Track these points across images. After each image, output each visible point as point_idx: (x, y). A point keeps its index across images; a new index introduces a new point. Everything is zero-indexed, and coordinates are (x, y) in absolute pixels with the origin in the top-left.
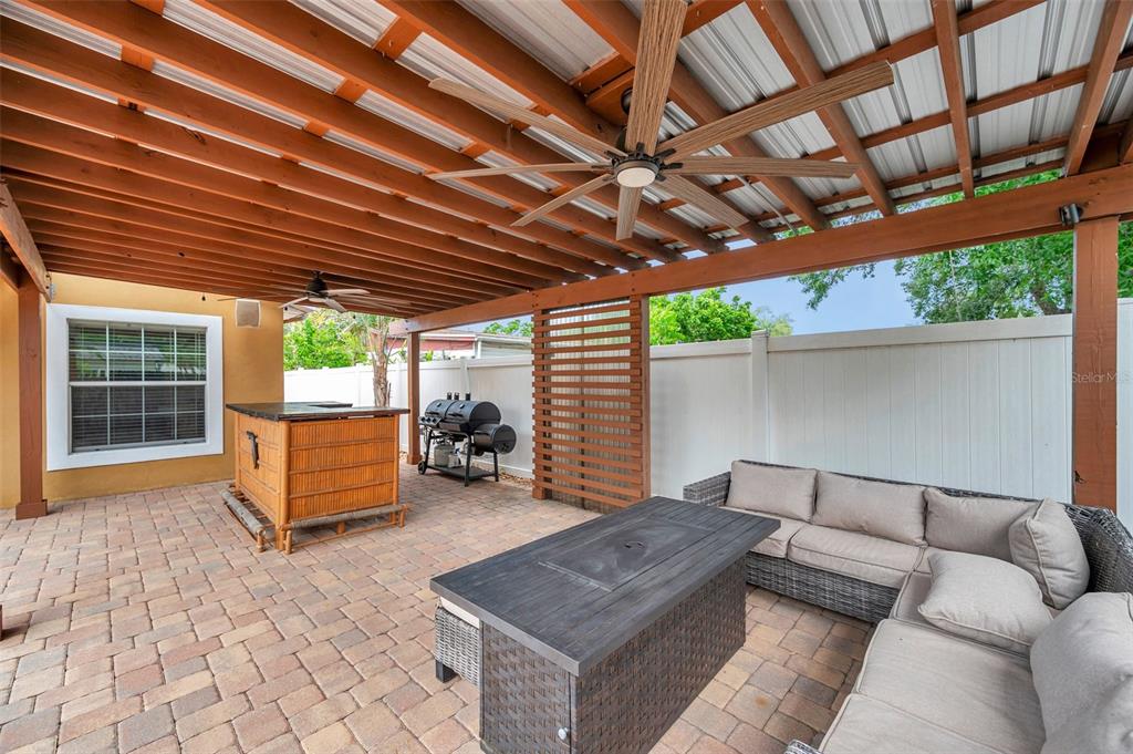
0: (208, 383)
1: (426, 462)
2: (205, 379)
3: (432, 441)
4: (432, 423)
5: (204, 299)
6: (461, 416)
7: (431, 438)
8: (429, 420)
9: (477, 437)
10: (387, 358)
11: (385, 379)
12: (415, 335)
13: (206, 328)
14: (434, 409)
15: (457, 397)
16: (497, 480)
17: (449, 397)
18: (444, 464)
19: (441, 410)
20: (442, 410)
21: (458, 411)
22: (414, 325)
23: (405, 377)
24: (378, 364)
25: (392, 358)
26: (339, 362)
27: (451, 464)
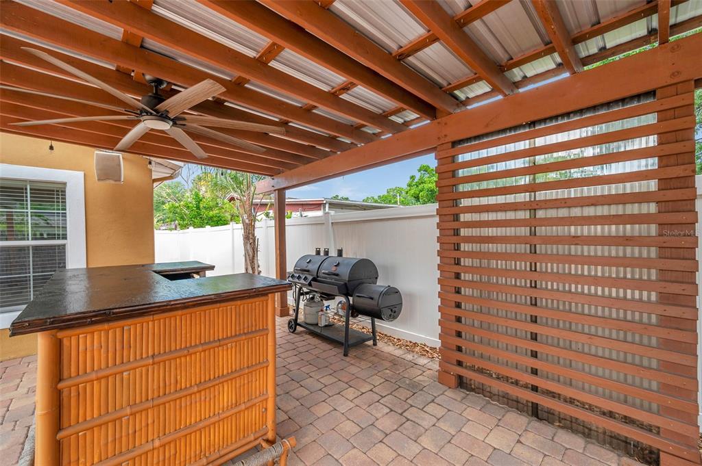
0: (69, 243)
1: (296, 320)
2: (66, 238)
3: (302, 297)
4: (302, 281)
5: (51, 148)
6: (337, 275)
7: (301, 294)
8: (299, 278)
9: (357, 299)
10: (255, 217)
11: (253, 235)
12: (281, 192)
13: (65, 184)
14: (304, 265)
15: (327, 253)
16: (375, 344)
17: (318, 253)
18: (315, 322)
19: (310, 267)
20: (313, 267)
21: (333, 269)
22: (280, 182)
23: (272, 233)
24: (247, 221)
25: (259, 218)
26: (218, 221)
27: (323, 323)
